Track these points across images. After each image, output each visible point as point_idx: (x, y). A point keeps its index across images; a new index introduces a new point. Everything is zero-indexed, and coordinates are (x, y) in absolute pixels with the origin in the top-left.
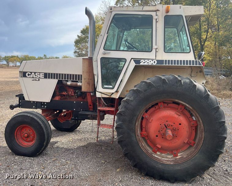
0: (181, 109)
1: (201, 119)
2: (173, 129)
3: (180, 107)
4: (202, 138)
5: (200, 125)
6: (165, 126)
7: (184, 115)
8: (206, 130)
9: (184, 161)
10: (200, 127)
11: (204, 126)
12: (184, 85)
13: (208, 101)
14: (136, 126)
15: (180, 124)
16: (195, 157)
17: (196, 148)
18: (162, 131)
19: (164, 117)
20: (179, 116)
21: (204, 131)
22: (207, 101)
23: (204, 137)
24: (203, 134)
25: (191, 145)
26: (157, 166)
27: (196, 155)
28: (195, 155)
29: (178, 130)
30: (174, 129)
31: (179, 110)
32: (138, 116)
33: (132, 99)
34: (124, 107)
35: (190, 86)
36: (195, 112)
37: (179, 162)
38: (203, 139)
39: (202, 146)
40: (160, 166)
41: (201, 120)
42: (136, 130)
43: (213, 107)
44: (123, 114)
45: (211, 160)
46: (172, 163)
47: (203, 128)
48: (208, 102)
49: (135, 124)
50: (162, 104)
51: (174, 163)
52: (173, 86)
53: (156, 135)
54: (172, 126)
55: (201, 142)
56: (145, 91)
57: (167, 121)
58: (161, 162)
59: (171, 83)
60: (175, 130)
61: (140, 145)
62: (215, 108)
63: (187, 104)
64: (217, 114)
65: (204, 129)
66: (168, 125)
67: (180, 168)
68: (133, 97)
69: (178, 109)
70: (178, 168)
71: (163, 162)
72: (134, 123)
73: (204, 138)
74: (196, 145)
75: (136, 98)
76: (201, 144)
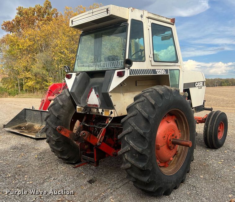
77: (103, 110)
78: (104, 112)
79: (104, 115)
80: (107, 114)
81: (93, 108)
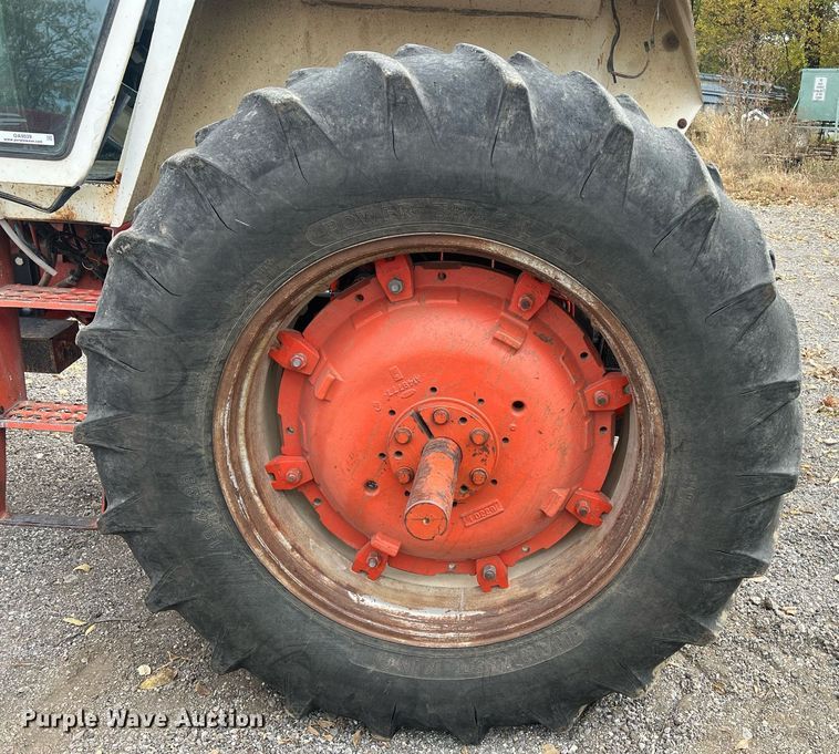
0: (526, 304)
1: (652, 372)
2: (471, 438)
3: (522, 288)
4: (649, 489)
5: (643, 405)
6: (417, 425)
7: (547, 340)
8: (675, 444)
9: (537, 622)
10: (643, 423)
11: (665, 413)
12: (546, 128)
13: (703, 249)
14: (217, 434)
15: (518, 405)
16: (601, 600)
17: (613, 543)
18: (399, 453)
19: (413, 364)
20: (515, 350)
21: (668, 445)
22: (697, 246)
23: (665, 480)
24: (660, 463)
25: (584, 520)
26: (372, 669)
27: (607, 586)
28: (603, 590)
29: (506, 440)
30: (479, 440)
31: (511, 308)
32: (223, 363)
33: (163, 236)
34: (114, 299)
35: (586, 133)
36: (613, 329)
37: (508, 632)
38: (655, 495)
39: (646, 534)
40: (393, 662)
41: (647, 375)
42: (219, 456)
43: (737, 287)
44: (112, 351)
45: (694, 612)
46: (464, 639)
47: (661, 430)
48: (704, 257)
49: (211, 417)
50: (404, 268)
51: (478, 638)
52: (462, 131)
53: (364, 480)
54: (463, 420)
55: (644, 514)
56: (259, 172)
57: (434, 389)
58: (398, 635)
59: (449, 108)
60: (484, 446)
61: (257, 551)
62: (742, 299)
63: (565, 269)
64: (752, 337)
65: (667, 435)
66: (439, 419)
67: (513, 665)
68: (169, 219)
69: (508, 302)
70: (503, 667)
71: (409, 637)
72: (201, 415)
73: (663, 490)
74: (615, 528)
75: (192, 229)
76: (641, 523)
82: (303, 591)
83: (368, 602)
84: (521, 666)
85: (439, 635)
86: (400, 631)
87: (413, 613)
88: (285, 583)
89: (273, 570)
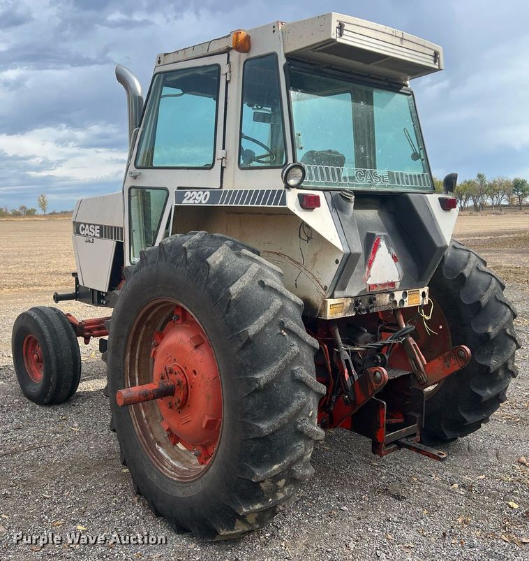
6: (165, 372)
15: (195, 373)
26: (149, 477)
32: (127, 337)
42: (125, 373)
46: (176, 477)
49: (124, 357)
54: (176, 374)
57: (175, 360)
58: (160, 467)
60: (180, 387)
61: (131, 414)
67: (183, 494)
77: (405, 294)
78: (407, 299)
79: (406, 305)
80: (414, 300)
81: (381, 293)
82: (140, 435)
83: (161, 450)
84: (184, 496)
85: (170, 472)
86: (161, 465)
87: (171, 461)
88: (136, 430)
89: (134, 422)
